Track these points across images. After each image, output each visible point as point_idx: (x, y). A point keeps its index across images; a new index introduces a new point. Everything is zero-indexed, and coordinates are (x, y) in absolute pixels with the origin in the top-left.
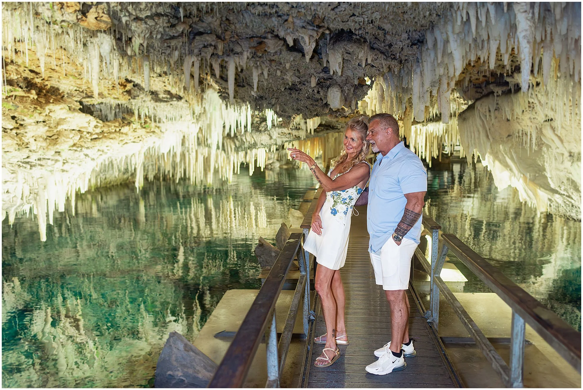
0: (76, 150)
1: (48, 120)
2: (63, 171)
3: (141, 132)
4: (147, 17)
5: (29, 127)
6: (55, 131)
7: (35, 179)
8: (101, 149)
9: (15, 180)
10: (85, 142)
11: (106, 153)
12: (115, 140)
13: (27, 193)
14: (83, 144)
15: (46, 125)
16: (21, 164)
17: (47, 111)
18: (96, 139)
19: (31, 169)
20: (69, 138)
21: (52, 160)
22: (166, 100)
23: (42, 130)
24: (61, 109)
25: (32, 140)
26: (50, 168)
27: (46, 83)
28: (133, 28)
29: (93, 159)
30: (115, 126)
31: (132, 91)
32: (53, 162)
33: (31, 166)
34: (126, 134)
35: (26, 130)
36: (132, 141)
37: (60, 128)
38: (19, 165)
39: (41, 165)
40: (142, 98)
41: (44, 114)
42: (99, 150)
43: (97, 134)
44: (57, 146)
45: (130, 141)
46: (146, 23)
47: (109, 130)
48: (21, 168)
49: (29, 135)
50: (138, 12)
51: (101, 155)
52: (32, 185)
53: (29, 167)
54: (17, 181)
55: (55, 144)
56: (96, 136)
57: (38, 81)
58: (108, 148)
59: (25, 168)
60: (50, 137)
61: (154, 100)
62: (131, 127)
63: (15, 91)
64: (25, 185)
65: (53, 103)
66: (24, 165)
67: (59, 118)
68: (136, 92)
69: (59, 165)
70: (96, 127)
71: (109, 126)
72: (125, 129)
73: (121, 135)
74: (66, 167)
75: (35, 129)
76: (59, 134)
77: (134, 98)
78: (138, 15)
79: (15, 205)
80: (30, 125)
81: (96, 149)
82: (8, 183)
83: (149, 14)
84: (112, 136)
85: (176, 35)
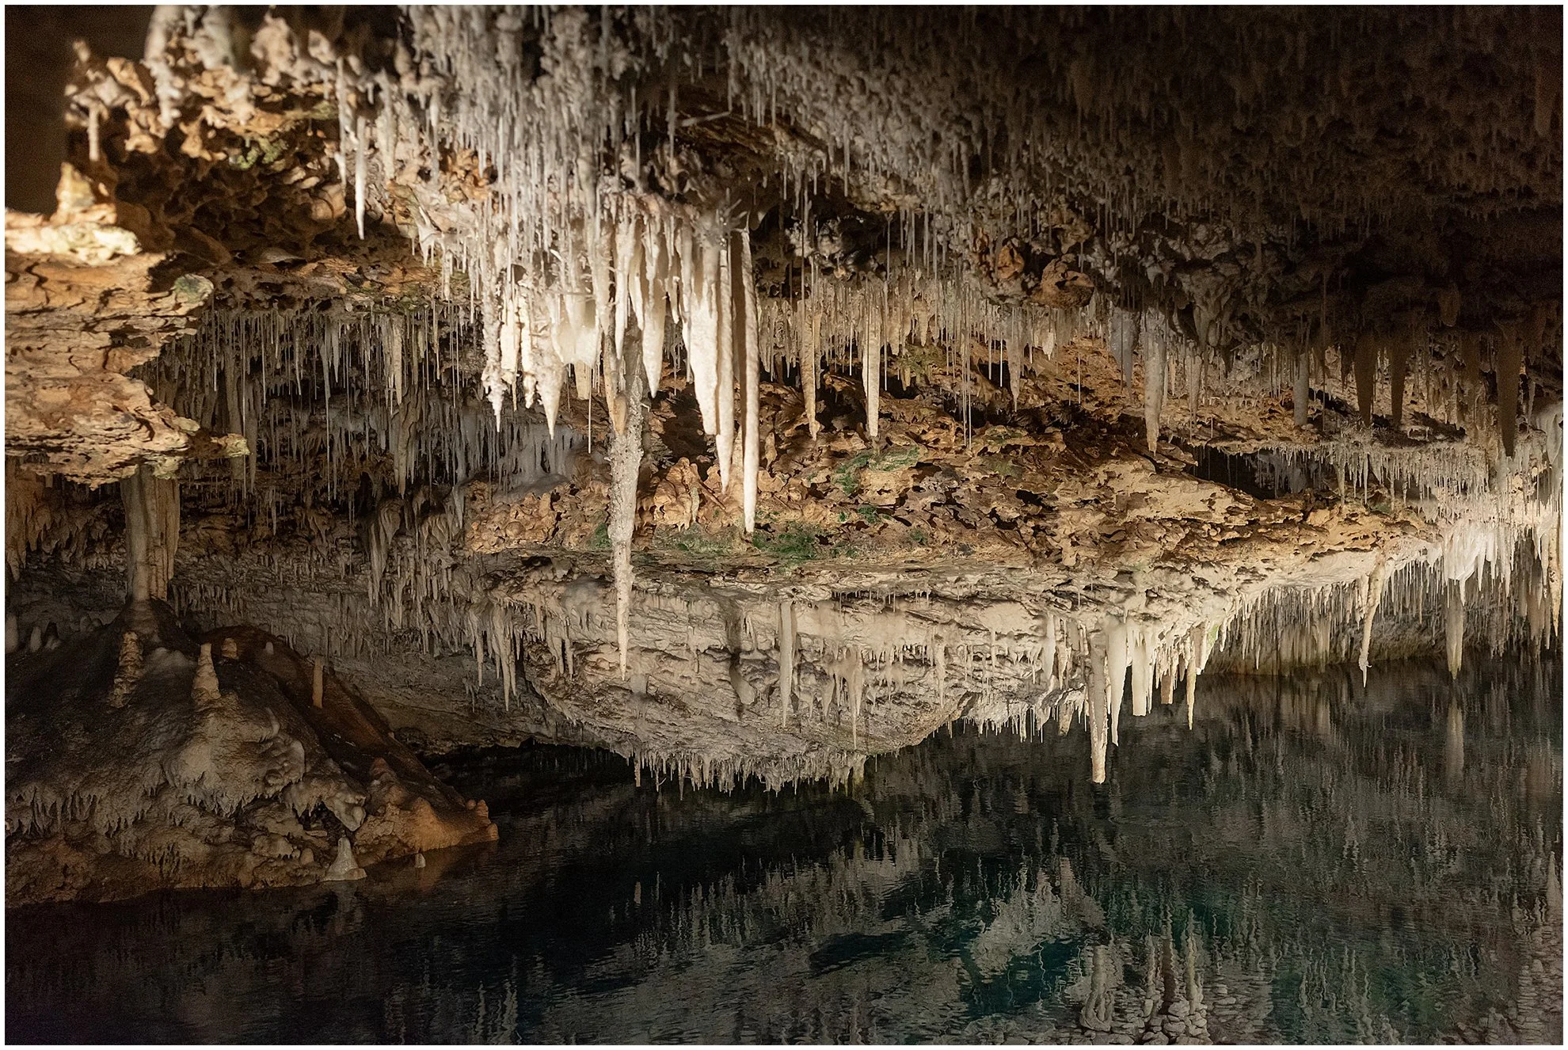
0: (1173, 569)
1: (1106, 497)
2: (1146, 617)
3: (1369, 524)
4: (1219, 258)
5: (1062, 514)
6: (1121, 522)
7: (1083, 632)
8: (1248, 565)
9: (1040, 633)
10: (1201, 550)
11: (1263, 577)
12: (1285, 545)
13: (1065, 663)
14: (1194, 554)
15: (1100, 510)
16: (1053, 598)
17: (1102, 478)
18: (1235, 540)
19: (1073, 609)
20: (1154, 540)
21: (1120, 591)
22: (1419, 438)
23: (1091, 520)
24: (1136, 470)
25: (1066, 544)
26: (1115, 611)
27: (1109, 411)
28: (1186, 287)
29: (1221, 593)
30: (1286, 509)
31: (1325, 419)
32: (1122, 596)
33: (1075, 603)
34: (1321, 530)
35: (1057, 521)
36: (1347, 545)
37: (1132, 515)
38: (1049, 601)
39: (1098, 602)
40: (1349, 437)
41: (1094, 484)
42: (1242, 570)
43: (1238, 529)
44: (1122, 559)
45: (1341, 547)
46: (1215, 272)
47: (1269, 519)
48: (1052, 607)
49: (1065, 530)
50: (1195, 249)
51: (1248, 581)
52: (1076, 647)
53: (1069, 605)
54: (1044, 637)
55: (1118, 554)
56: (1235, 535)
57: (1090, 407)
58: (1267, 565)
59: (1061, 606)
60: (1109, 536)
61: (1382, 441)
62: (1336, 510)
63: (1014, 436)
64: (1063, 645)
65: (1117, 457)
66: (1059, 600)
67: (1130, 491)
68: (1334, 421)
69: (1137, 603)
70: (1231, 511)
71: (1271, 510)
72: (1319, 517)
73: (1304, 531)
74: (1155, 609)
75: (1075, 518)
76: (1130, 529)
77: (1330, 439)
78: (1198, 255)
79: (1045, 691)
80: (1067, 508)
81: (1234, 567)
82: (1025, 639)
83: (1225, 250)
84: (1278, 534)
85: (1305, 289)
